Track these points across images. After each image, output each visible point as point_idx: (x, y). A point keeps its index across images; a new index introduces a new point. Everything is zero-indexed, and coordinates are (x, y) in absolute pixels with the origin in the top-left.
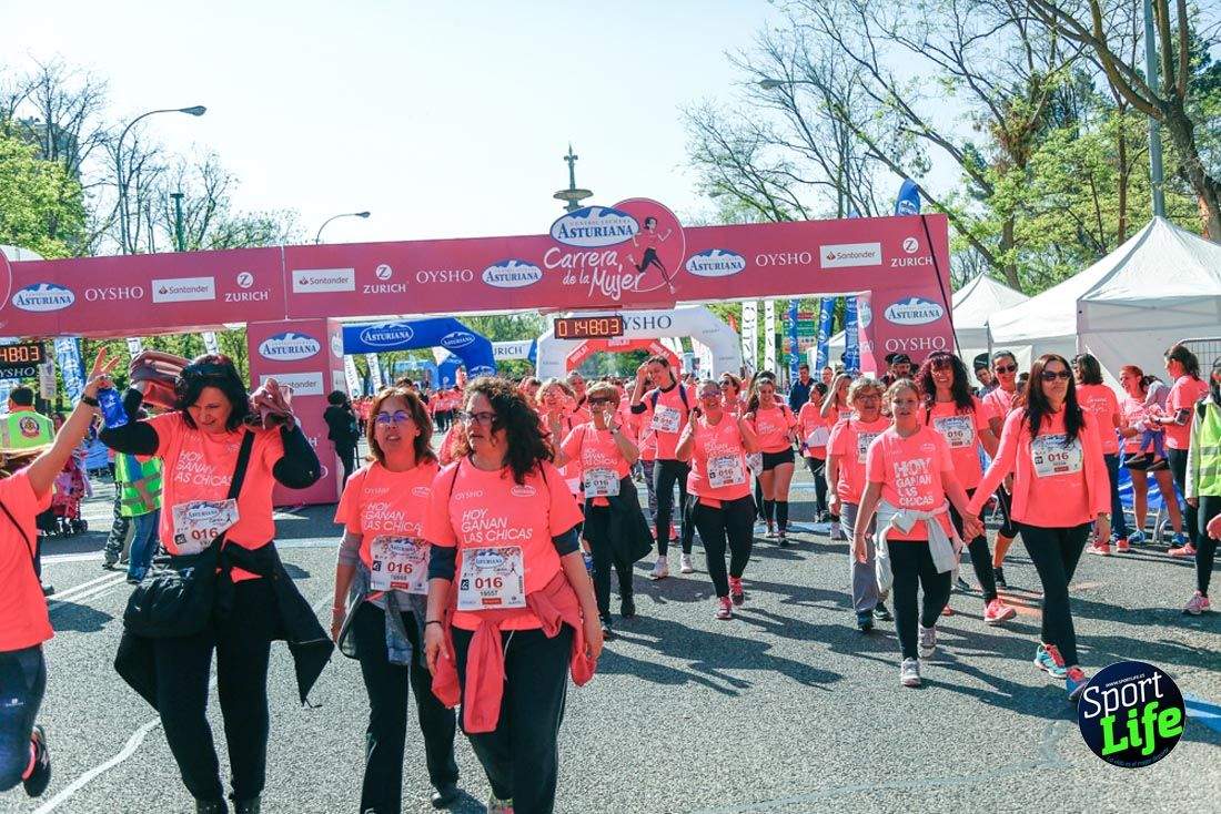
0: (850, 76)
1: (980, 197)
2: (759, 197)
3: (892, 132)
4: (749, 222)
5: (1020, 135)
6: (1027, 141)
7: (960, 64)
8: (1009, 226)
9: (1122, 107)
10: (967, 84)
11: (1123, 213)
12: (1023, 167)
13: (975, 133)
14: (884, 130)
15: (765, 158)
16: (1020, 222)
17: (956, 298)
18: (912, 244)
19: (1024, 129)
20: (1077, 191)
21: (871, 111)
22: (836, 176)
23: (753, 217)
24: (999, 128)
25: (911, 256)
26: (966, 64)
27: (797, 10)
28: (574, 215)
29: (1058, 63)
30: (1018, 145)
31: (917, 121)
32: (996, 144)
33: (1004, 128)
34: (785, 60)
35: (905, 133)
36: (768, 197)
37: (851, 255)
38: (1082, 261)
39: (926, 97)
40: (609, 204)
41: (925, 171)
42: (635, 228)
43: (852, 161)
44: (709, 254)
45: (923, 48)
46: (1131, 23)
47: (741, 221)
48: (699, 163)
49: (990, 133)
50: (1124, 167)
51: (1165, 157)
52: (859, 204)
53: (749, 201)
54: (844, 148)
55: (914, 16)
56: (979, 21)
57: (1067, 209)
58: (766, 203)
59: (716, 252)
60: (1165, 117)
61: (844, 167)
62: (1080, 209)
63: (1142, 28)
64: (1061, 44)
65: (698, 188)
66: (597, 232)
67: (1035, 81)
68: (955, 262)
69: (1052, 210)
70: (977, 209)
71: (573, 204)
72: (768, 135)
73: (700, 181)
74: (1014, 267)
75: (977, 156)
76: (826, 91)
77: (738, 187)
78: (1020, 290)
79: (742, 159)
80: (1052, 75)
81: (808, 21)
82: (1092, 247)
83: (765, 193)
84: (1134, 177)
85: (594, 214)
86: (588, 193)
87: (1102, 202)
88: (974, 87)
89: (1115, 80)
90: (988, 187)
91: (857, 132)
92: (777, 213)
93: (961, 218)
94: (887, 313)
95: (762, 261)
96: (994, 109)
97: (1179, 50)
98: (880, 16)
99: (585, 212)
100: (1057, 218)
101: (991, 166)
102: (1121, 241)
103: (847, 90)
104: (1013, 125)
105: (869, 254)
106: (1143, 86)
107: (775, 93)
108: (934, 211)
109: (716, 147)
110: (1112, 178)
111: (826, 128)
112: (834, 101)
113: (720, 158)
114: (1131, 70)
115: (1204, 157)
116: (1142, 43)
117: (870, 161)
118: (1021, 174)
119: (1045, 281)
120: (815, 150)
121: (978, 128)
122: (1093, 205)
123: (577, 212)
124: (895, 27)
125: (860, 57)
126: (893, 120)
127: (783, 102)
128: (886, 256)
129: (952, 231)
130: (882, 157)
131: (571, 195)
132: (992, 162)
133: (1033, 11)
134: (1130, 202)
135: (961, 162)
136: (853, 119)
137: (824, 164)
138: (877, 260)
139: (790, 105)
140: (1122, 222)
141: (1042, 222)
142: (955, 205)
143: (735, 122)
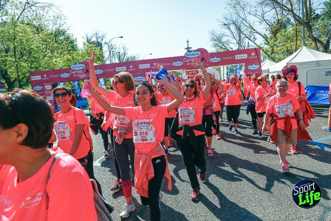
0: (241, 22)
1: (267, 44)
2: (223, 47)
3: (249, 33)
4: (221, 51)
5: (275, 31)
6: (277, 32)
7: (263, 18)
8: (273, 50)
9: (297, 24)
10: (264, 22)
11: (296, 45)
12: (276, 38)
13: (266, 31)
14: (247, 32)
15: (224, 39)
16: (275, 49)
17: (262, 64)
18: (253, 54)
19: (276, 30)
20: (286, 42)
21: (245, 29)
22: (238, 42)
23: (222, 50)
24: (271, 30)
25: (253, 56)
26: (264, 18)
27: (230, 10)
28: (189, 52)
29: (283, 16)
30: (275, 33)
31: (254, 30)
32: (270, 33)
33: (272, 29)
34: (228, 20)
35: (252, 32)
36: (225, 47)
37: (241, 57)
38: (287, 56)
39: (256, 25)
40: (195, 50)
41: (255, 40)
42: (200, 54)
43: (241, 39)
44: (214, 58)
45: (255, 15)
46: (299, 7)
47: (220, 51)
48: (212, 41)
49: (269, 31)
50: (297, 37)
51: (305, 34)
52: (243, 47)
53: (221, 48)
54: (240, 36)
55: (253, 9)
56: (267, 9)
57: (285, 45)
58: (224, 48)
59: (215, 57)
60: (306, 25)
61: (240, 40)
62: (287, 46)
63: (301, 8)
64: (284, 12)
65: (212, 46)
66: (193, 55)
67: (278, 20)
68: (262, 57)
69: (282, 46)
70: (266, 46)
71: (188, 50)
72: (225, 35)
73: (212, 44)
74: (274, 58)
75: (266, 35)
76: (236, 25)
77: (219, 45)
78: (275, 62)
79: (220, 39)
80: (282, 19)
81: (232, 12)
82: (290, 53)
83: (224, 46)
84: (298, 38)
85: (192, 51)
86: (191, 48)
87: (292, 43)
88: (266, 22)
89: (295, 19)
90: (268, 42)
91: (243, 33)
92: (227, 50)
93: (263, 48)
94: (248, 68)
95: (224, 58)
96: (270, 26)
97: (309, 12)
98: (247, 10)
99: (191, 51)
100: (283, 47)
101: (269, 38)
102: (296, 51)
103: (240, 25)
104: (274, 29)
105: (245, 56)
106: (301, 19)
107: (226, 26)
108: (258, 47)
109: (215, 38)
110: (294, 39)
111: (236, 33)
112: (238, 27)
113: (216, 40)
114: (298, 17)
115: (314, 33)
116: (301, 11)
117: (245, 38)
118: (275, 39)
119: (280, 60)
120: (234, 37)
121: (266, 30)
122: (290, 44)
123: (189, 51)
124: (250, 12)
125: (243, 18)
126: (249, 30)
127: (228, 28)
128: (248, 56)
129: (261, 51)
130: (247, 37)
131: (188, 48)
132: (269, 37)
133: (278, 6)
134: (298, 43)
135: (263, 37)
136: (242, 30)
137: (236, 40)
138: (246, 57)
139: (229, 28)
140: (296, 47)
141: (279, 48)
142: (262, 46)
143: (218, 33)
